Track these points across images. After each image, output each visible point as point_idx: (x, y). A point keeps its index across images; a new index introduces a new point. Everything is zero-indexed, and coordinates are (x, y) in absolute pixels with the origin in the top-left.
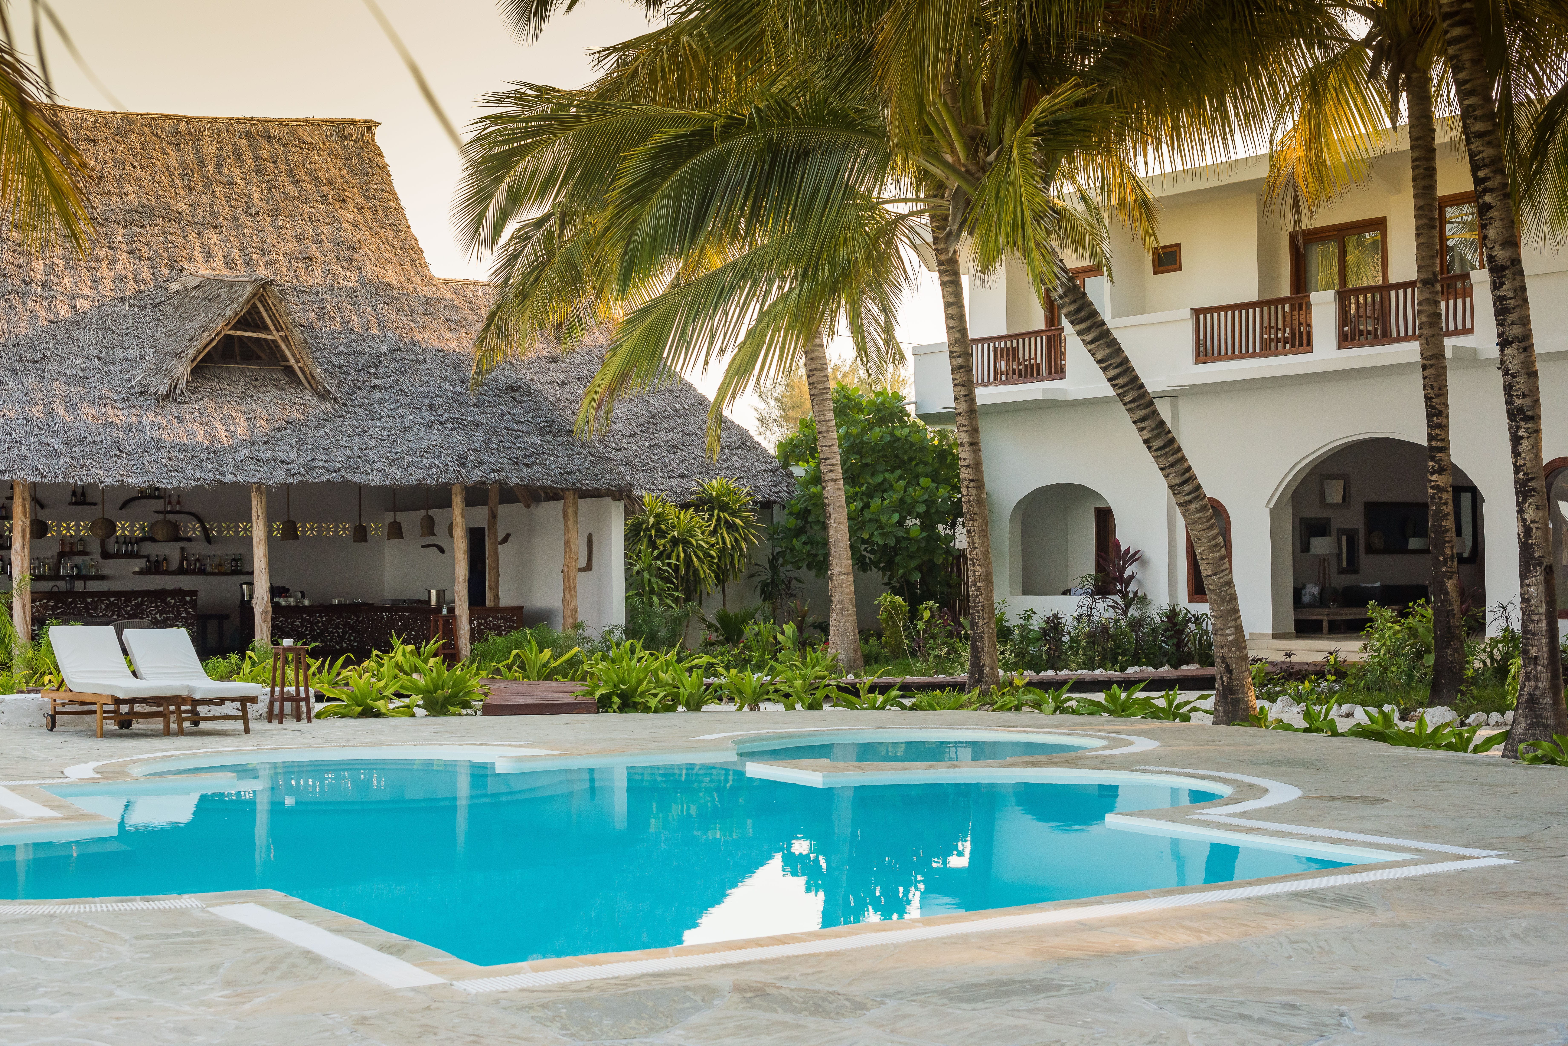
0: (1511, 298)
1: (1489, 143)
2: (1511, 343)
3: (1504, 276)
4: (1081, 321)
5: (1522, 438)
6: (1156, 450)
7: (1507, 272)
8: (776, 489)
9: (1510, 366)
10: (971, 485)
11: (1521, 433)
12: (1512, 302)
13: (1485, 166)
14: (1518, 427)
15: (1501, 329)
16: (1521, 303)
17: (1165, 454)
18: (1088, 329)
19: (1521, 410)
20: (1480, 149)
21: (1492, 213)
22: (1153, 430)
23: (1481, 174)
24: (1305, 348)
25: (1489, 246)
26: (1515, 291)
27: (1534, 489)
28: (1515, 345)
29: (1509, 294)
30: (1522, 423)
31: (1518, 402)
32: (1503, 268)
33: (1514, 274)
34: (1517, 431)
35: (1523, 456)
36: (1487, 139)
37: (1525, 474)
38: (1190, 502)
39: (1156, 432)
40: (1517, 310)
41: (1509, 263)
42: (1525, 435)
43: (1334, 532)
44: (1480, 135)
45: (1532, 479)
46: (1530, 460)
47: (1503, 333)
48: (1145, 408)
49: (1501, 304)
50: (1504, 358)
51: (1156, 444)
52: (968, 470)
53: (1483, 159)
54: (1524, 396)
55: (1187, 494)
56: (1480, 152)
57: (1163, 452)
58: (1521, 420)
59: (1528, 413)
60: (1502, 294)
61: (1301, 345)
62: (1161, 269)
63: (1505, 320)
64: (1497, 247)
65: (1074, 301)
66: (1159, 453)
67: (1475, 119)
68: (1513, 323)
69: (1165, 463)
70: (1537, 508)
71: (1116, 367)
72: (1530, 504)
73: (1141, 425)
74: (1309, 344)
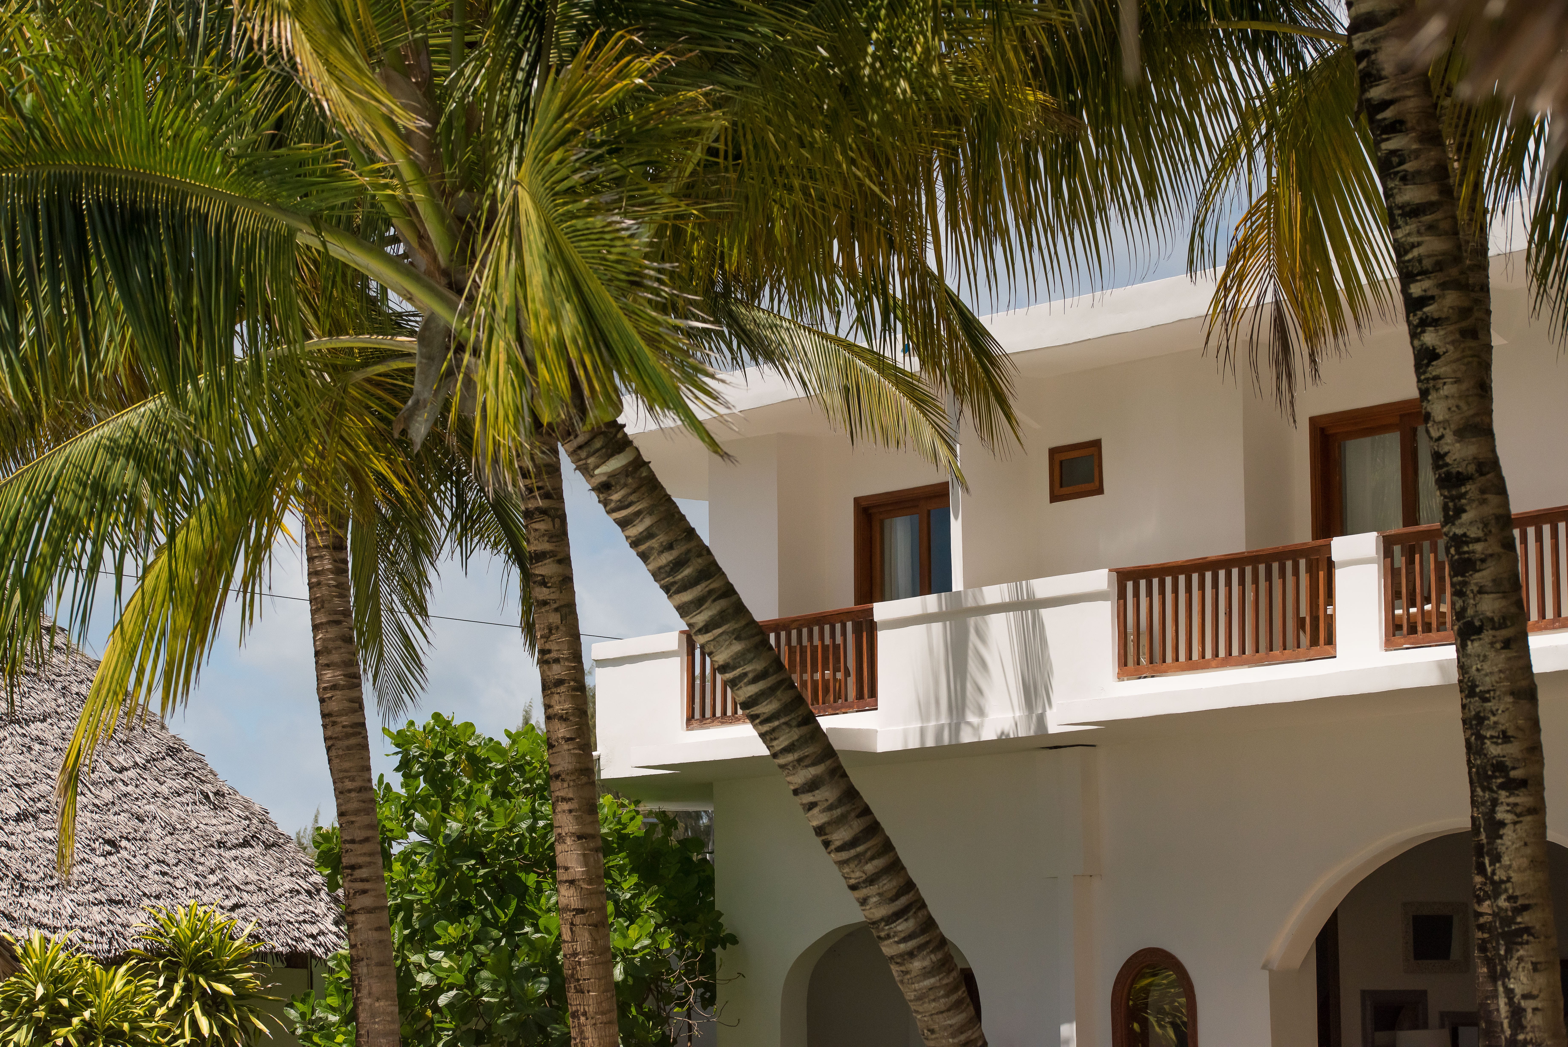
0: (1478, 540)
1: (1431, 228)
2: (1479, 630)
3: (1463, 496)
4: (685, 587)
5: (1502, 824)
6: (839, 849)
7: (1470, 488)
8: (314, 930)
9: (1478, 677)
10: (578, 920)
11: (1501, 814)
12: (1478, 547)
13: (1424, 273)
14: (1495, 803)
15: (1459, 604)
16: (1497, 549)
17: (857, 856)
18: (699, 603)
19: (1500, 767)
20: (1414, 239)
21: (1438, 368)
22: (830, 808)
23: (1416, 290)
24: (1322, 647)
25: (1435, 434)
26: (1486, 525)
27: (1527, 930)
28: (1487, 635)
29: (1474, 532)
30: (1503, 794)
31: (1494, 750)
32: (1461, 479)
33: (1483, 491)
34: (1493, 811)
35: (1506, 860)
36: (1427, 218)
37: (1510, 898)
38: (911, 955)
39: (838, 812)
40: (1490, 563)
41: (1472, 469)
42: (1509, 818)
43: (1433, 1018)
44: (1413, 211)
45: (1525, 908)
46: (1520, 870)
47: (1464, 609)
48: (813, 764)
49: (1458, 552)
50: (1468, 662)
51: (840, 836)
52: (572, 891)
53: (1420, 260)
54: (1506, 738)
55: (904, 940)
56: (1413, 246)
57: (853, 852)
58: (1502, 787)
59: (1513, 774)
60: (1459, 532)
61: (1314, 642)
62: (1066, 490)
63: (1465, 584)
64: (1449, 438)
65: (670, 547)
66: (844, 855)
67: (1404, 179)
68: (1481, 591)
69: (857, 875)
70: (1535, 968)
71: (754, 681)
72: (1520, 959)
73: (808, 798)
74: (1330, 640)
